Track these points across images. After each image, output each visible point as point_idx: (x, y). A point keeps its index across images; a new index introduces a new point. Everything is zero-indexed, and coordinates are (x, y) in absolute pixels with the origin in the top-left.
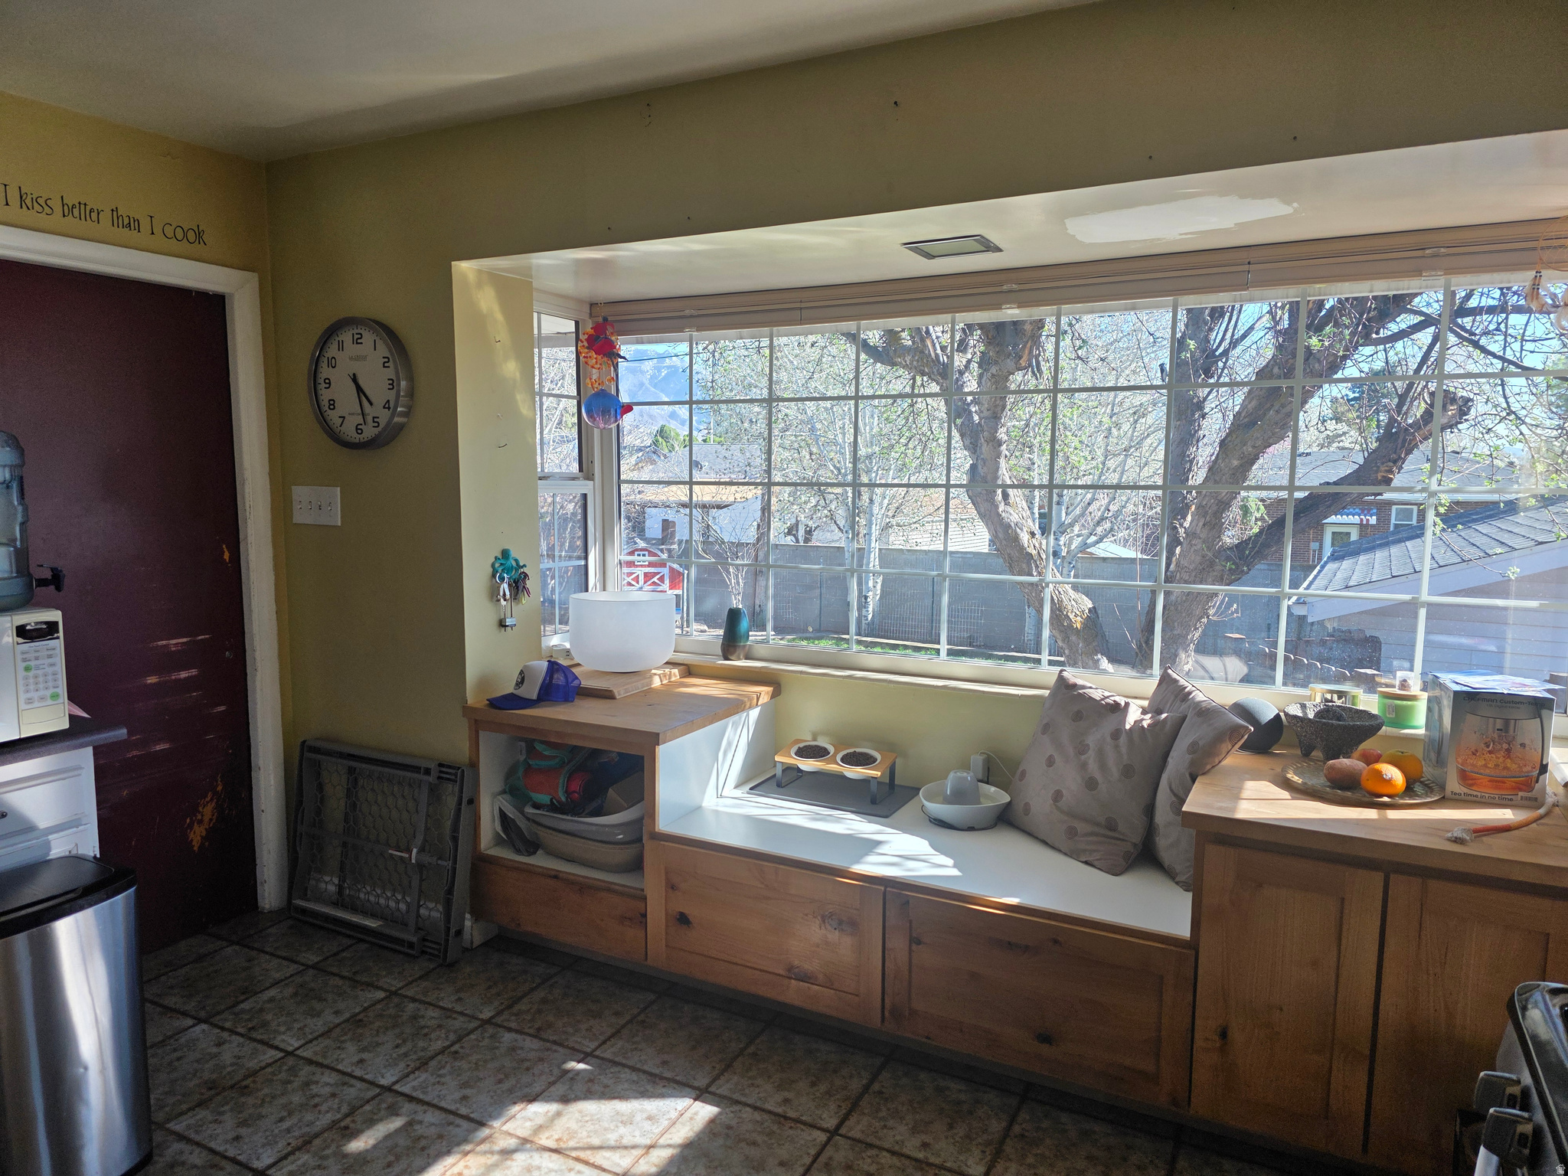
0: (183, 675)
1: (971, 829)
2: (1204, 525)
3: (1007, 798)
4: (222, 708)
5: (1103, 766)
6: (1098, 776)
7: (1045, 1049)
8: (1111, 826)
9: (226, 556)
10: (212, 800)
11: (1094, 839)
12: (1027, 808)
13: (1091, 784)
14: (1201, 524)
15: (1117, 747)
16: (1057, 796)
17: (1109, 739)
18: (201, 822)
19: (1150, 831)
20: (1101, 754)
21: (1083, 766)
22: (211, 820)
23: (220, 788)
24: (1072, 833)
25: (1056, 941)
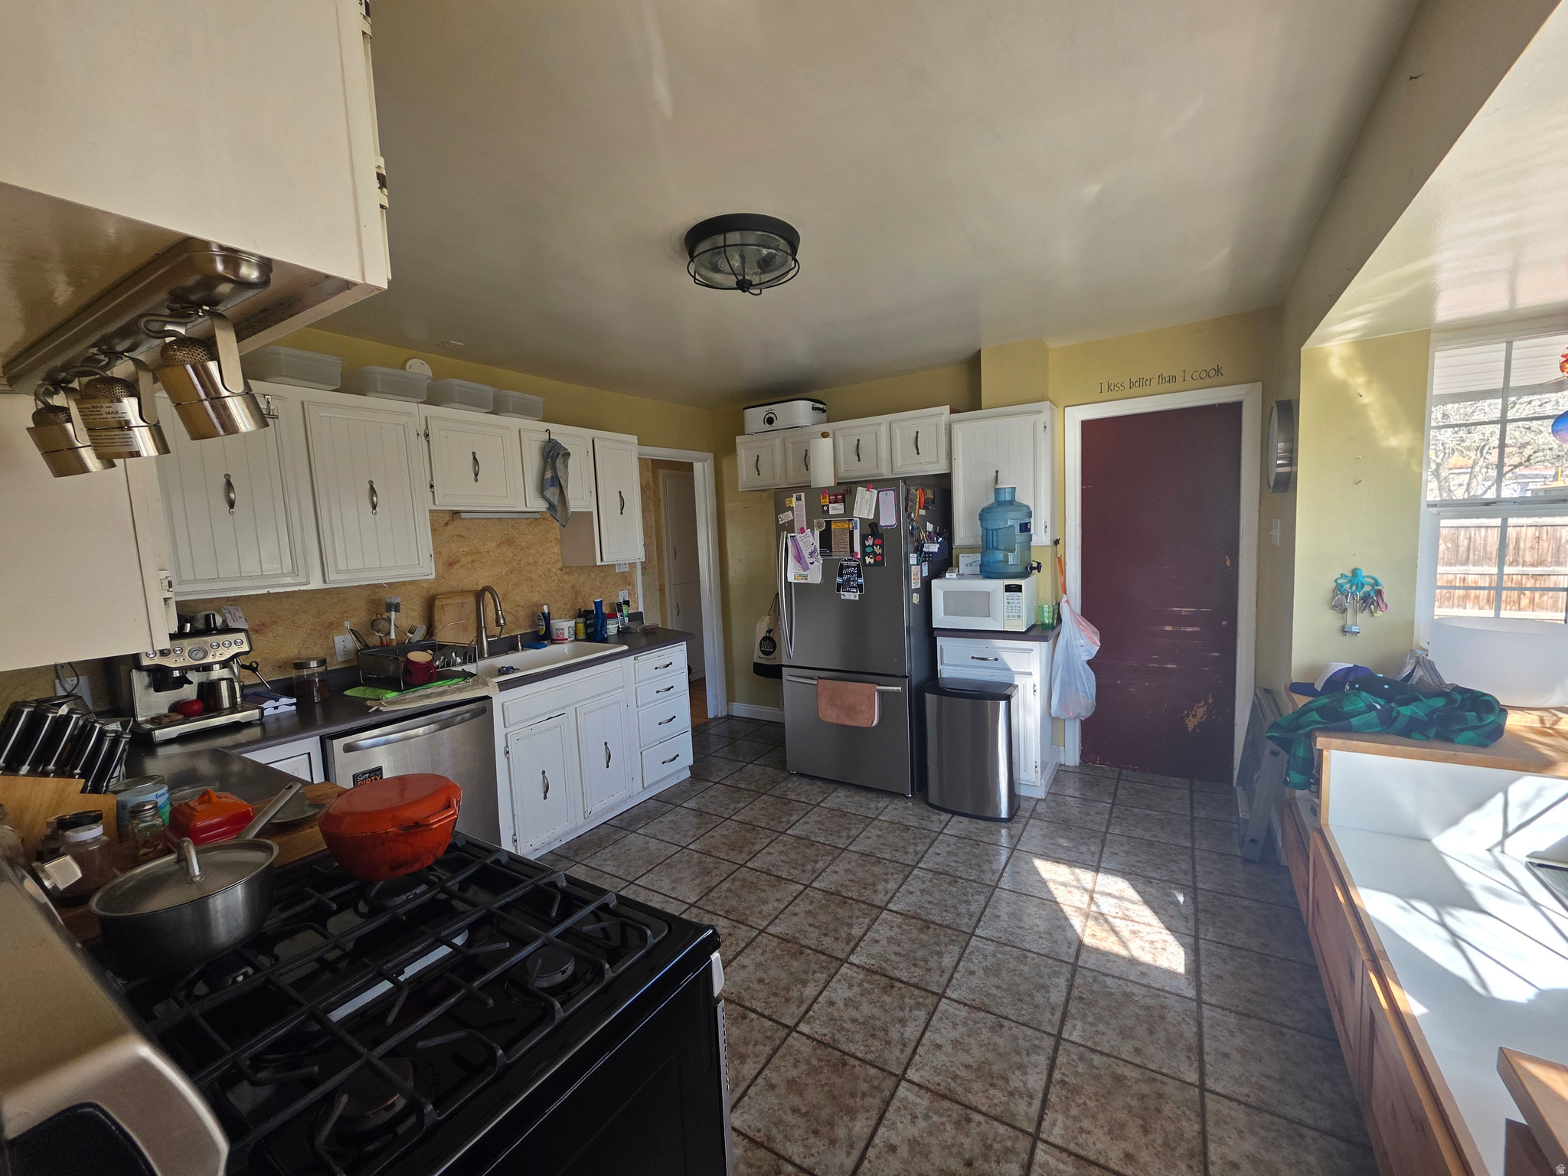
0: (1189, 629)
4: (1217, 654)
9: (1228, 563)
10: (1203, 706)
18: (1194, 716)
22: (1202, 718)
23: (1210, 701)
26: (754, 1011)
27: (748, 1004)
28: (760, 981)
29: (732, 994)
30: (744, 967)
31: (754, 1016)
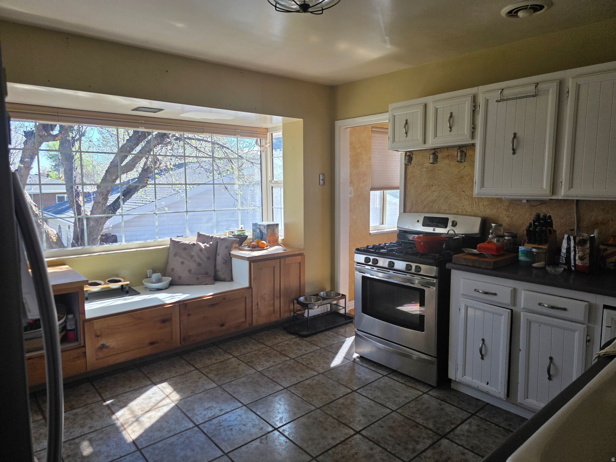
1: (166, 288)
2: (103, 199)
3: (171, 278)
5: (201, 259)
6: (201, 262)
7: (223, 328)
8: (206, 274)
11: (204, 278)
12: (180, 278)
13: (199, 264)
14: (101, 198)
15: (203, 253)
16: (190, 271)
17: (199, 252)
19: (216, 271)
20: (198, 255)
21: (195, 261)
24: (198, 279)
25: (224, 299)
26: (333, 418)
27: (335, 421)
28: (326, 429)
29: (343, 427)
30: (333, 438)
31: (334, 416)
